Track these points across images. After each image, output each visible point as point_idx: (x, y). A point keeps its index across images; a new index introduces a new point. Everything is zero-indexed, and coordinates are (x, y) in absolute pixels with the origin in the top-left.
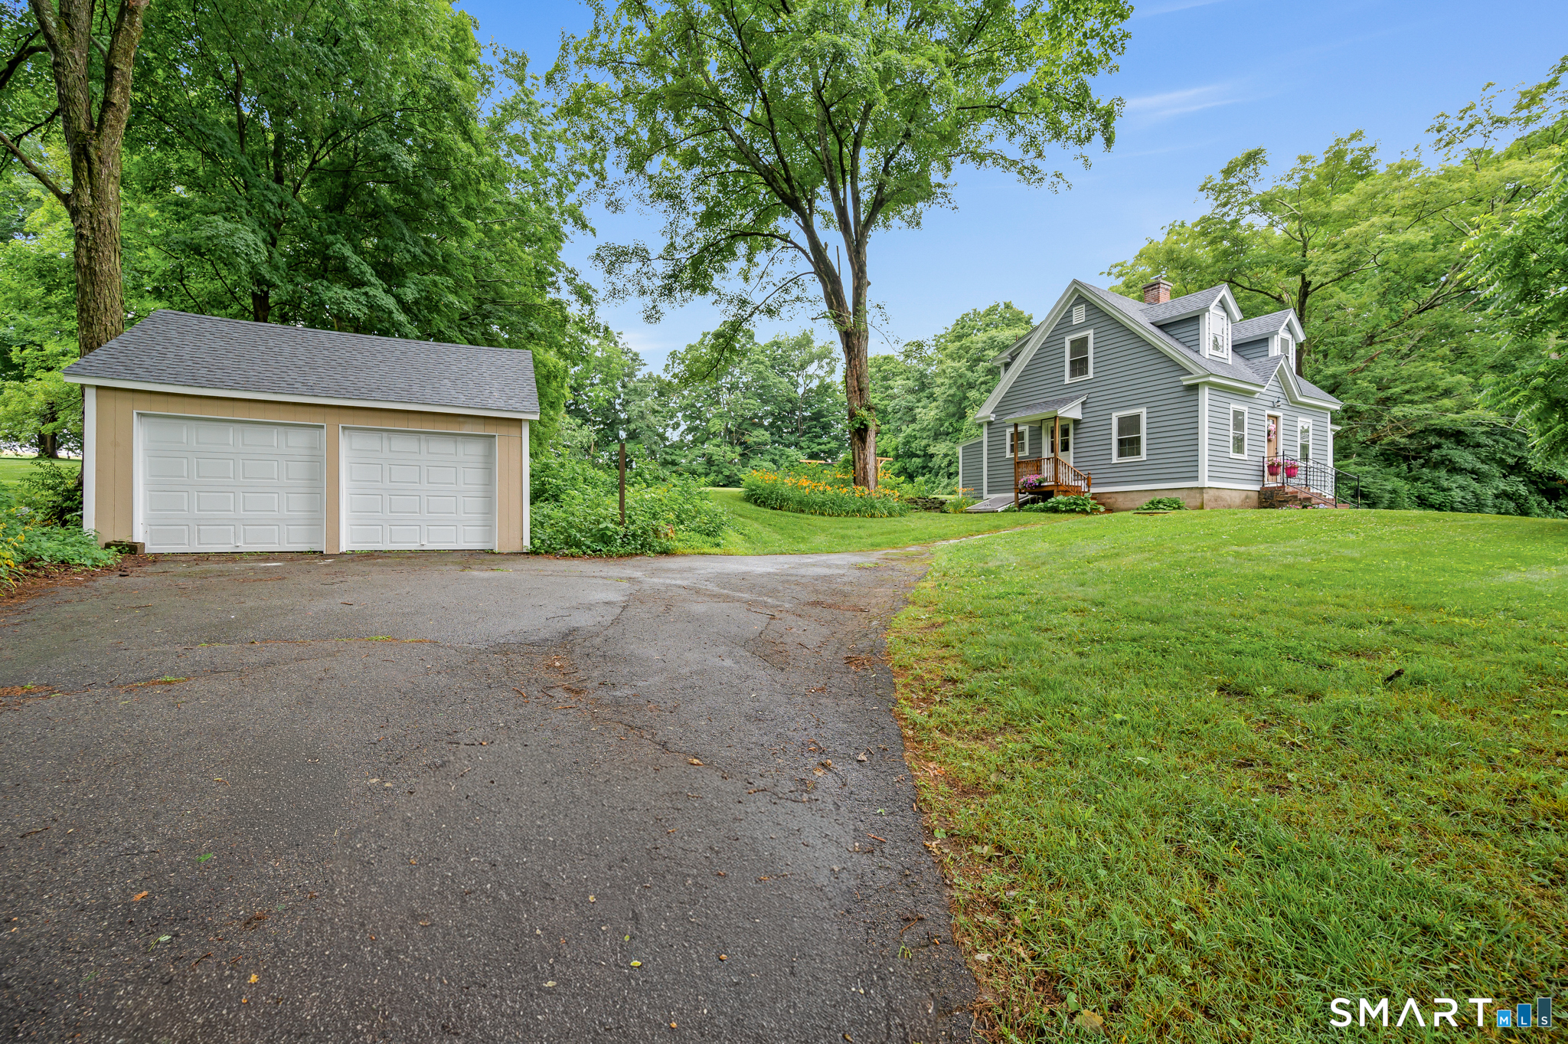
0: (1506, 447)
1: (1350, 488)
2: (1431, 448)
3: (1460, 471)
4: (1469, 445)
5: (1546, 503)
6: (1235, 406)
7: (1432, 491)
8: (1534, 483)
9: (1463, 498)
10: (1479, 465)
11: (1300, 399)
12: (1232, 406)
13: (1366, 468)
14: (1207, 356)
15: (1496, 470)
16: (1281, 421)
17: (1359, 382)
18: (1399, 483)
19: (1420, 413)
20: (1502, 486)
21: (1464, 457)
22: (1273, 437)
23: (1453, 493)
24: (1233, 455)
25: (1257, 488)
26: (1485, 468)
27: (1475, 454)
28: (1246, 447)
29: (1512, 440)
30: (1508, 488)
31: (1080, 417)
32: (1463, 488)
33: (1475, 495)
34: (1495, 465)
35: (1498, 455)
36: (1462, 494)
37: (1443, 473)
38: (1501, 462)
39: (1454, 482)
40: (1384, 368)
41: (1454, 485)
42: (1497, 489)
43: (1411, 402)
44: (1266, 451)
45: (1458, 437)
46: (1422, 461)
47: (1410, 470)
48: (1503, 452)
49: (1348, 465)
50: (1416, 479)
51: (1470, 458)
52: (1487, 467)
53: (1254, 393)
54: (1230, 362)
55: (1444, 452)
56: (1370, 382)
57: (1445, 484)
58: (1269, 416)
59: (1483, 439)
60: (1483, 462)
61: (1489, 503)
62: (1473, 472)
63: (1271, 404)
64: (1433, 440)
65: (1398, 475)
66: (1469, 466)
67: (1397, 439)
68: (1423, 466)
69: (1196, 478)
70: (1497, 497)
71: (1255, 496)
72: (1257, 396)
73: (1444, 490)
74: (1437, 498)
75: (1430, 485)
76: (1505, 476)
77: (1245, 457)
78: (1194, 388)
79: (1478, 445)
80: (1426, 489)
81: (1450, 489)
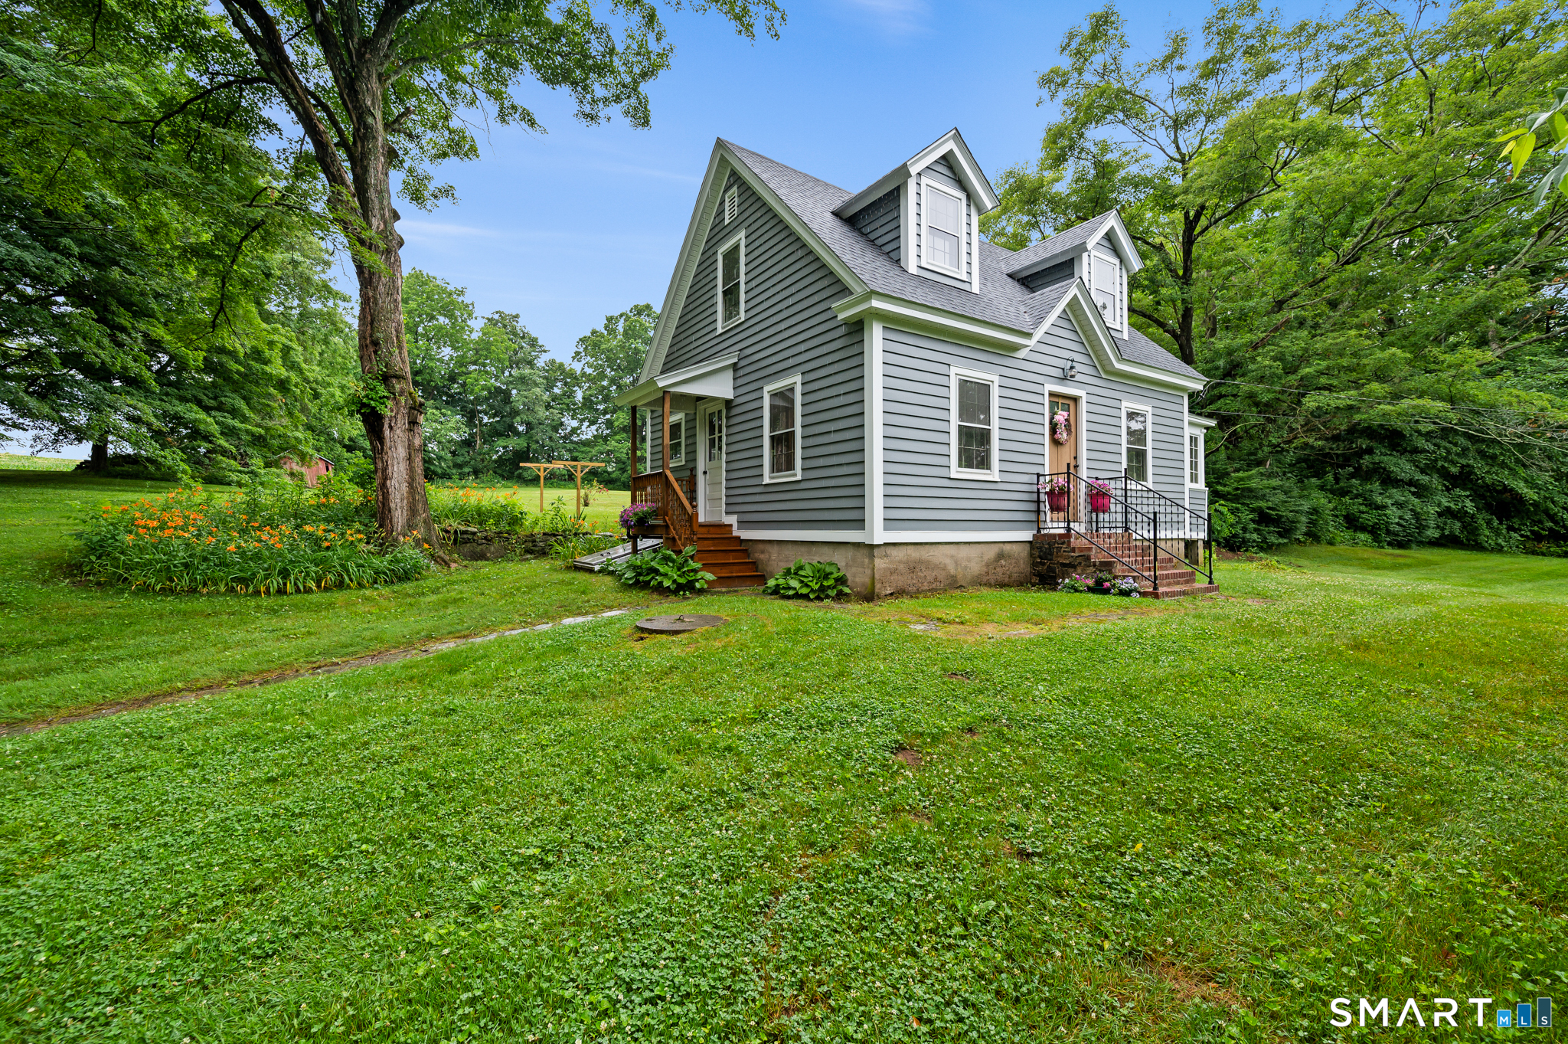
0: (1449, 452)
1: (1253, 511)
2: (1361, 452)
3: (1397, 483)
4: (1405, 451)
5: (1496, 522)
6: (961, 370)
7: (1363, 508)
8: (1483, 497)
9: (1401, 518)
10: (1418, 476)
11: (1118, 366)
12: (953, 370)
13: (1275, 482)
14: (913, 269)
15: (1435, 481)
16: (1084, 406)
17: (1259, 359)
18: (1321, 500)
19: (1341, 403)
20: (1445, 503)
21: (1402, 467)
22: (1063, 436)
23: (1388, 512)
24: (956, 471)
25: (1027, 535)
26: (1424, 479)
27: (1413, 462)
28: (995, 456)
29: (1456, 445)
30: (1452, 505)
31: (729, 394)
32: (1400, 505)
33: (1416, 515)
34: (1436, 476)
35: (1440, 463)
36: (1399, 513)
37: (1376, 486)
38: (1444, 474)
39: (1390, 497)
40: (1295, 342)
41: (1389, 502)
42: (1439, 505)
43: (1329, 388)
44: (1048, 462)
45: (1393, 438)
46: (1351, 469)
47: (1337, 480)
48: (1445, 459)
49: (1249, 478)
50: (1343, 493)
51: (1408, 466)
52: (1427, 478)
53: (1016, 348)
54: (976, 289)
55: (1377, 459)
56: (1275, 359)
57: (1379, 500)
58: (1052, 394)
59: (1421, 443)
60: (1423, 472)
61: (1432, 524)
62: (1411, 483)
63: (1058, 373)
64: (1364, 443)
65: (1322, 488)
66: (1406, 477)
67: (1311, 441)
68: (1352, 476)
69: (860, 523)
70: (1440, 515)
71: (1023, 552)
72: (1022, 354)
73: (1378, 507)
74: (1369, 518)
75: (1360, 501)
76: (1448, 490)
77: (994, 474)
78: (857, 328)
79: (1416, 451)
80: (1356, 506)
81: (1385, 507)
